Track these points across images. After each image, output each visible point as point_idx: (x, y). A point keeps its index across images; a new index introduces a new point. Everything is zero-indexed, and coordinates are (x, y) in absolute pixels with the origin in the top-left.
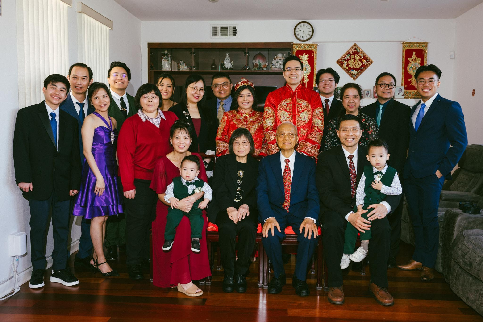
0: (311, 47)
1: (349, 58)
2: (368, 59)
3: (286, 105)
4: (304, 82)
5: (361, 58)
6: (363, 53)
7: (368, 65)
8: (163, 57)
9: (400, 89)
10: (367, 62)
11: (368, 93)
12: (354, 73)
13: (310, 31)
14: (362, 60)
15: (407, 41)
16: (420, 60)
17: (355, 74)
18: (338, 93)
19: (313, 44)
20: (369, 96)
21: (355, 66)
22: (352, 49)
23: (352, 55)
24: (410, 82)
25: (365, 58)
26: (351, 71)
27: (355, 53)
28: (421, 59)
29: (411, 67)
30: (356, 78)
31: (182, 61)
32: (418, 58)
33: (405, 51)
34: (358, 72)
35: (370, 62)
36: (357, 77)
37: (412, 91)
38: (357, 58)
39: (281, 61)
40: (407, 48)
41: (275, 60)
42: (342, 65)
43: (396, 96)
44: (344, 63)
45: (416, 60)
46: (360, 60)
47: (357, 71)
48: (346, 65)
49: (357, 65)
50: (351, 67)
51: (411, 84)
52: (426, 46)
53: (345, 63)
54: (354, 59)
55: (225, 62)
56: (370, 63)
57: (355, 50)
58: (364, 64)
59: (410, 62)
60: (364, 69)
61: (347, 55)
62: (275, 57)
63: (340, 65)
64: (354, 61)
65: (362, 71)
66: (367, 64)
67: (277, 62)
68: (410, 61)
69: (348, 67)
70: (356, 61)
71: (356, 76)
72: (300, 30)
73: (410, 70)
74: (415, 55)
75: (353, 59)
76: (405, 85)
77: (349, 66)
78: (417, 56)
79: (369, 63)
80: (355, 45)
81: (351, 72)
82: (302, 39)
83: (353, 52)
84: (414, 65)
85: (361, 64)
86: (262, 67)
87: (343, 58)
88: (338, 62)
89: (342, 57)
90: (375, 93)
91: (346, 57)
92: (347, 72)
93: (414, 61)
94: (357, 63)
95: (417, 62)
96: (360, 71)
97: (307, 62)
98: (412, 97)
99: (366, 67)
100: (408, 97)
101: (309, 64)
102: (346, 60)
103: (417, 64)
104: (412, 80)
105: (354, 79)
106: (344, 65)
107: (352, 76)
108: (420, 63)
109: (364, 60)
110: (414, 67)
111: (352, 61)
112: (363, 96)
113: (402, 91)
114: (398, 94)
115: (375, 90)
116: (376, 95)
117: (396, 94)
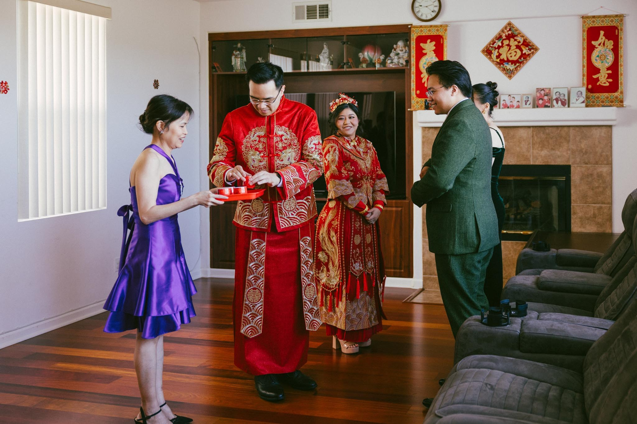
0: (438, 30)
1: (500, 45)
2: (531, 46)
3: (257, 139)
5: (520, 44)
6: (522, 36)
7: (531, 55)
9: (578, 91)
10: (530, 50)
11: (527, 99)
12: (509, 68)
13: (436, 5)
14: (522, 47)
15: (590, 14)
16: (613, 43)
17: (511, 69)
19: (441, 26)
20: (529, 104)
21: (511, 57)
22: (506, 31)
23: (505, 39)
24: (597, 80)
25: (526, 43)
26: (504, 65)
27: (510, 36)
28: (614, 42)
29: (598, 56)
32: (609, 40)
33: (586, 30)
34: (516, 66)
35: (533, 49)
36: (514, 74)
37: (601, 94)
38: (513, 43)
39: (402, 52)
40: (591, 26)
41: (394, 51)
42: (491, 56)
43: (573, 103)
44: (492, 53)
45: (605, 44)
46: (518, 47)
47: (514, 64)
48: (497, 56)
49: (513, 56)
50: (503, 59)
51: (598, 84)
52: (622, 20)
53: (495, 53)
54: (508, 45)
55: (321, 57)
56: (535, 51)
57: (510, 32)
58: (525, 53)
59: (596, 48)
60: (525, 62)
61: (497, 39)
62: (395, 46)
63: (486, 55)
64: (508, 49)
65: (522, 65)
66: (530, 52)
67: (398, 54)
68: (596, 47)
69: (499, 59)
70: (512, 48)
71: (512, 73)
72: (421, 6)
73: (596, 60)
74: (604, 35)
76: (589, 86)
77: (502, 57)
78: (606, 38)
79: (532, 51)
80: (509, 24)
81: (504, 66)
82: (424, 18)
83: (507, 35)
84: (603, 52)
85: (519, 53)
86: (374, 62)
87: (491, 45)
88: (483, 51)
89: (490, 44)
90: (538, 99)
91: (495, 44)
92: (498, 66)
93: (602, 46)
94: (513, 52)
95: (607, 47)
96: (519, 64)
97: (433, 52)
98: (601, 103)
99: (528, 58)
100: (595, 105)
101: (436, 56)
102: (496, 47)
103: (607, 50)
104: (600, 77)
105: (510, 77)
106: (494, 55)
107: (505, 73)
108: (612, 49)
109: (524, 46)
110: (603, 55)
111: (506, 48)
112: (520, 105)
113: (583, 96)
114: (576, 99)
115: (538, 95)
116: (541, 102)
117: (573, 100)
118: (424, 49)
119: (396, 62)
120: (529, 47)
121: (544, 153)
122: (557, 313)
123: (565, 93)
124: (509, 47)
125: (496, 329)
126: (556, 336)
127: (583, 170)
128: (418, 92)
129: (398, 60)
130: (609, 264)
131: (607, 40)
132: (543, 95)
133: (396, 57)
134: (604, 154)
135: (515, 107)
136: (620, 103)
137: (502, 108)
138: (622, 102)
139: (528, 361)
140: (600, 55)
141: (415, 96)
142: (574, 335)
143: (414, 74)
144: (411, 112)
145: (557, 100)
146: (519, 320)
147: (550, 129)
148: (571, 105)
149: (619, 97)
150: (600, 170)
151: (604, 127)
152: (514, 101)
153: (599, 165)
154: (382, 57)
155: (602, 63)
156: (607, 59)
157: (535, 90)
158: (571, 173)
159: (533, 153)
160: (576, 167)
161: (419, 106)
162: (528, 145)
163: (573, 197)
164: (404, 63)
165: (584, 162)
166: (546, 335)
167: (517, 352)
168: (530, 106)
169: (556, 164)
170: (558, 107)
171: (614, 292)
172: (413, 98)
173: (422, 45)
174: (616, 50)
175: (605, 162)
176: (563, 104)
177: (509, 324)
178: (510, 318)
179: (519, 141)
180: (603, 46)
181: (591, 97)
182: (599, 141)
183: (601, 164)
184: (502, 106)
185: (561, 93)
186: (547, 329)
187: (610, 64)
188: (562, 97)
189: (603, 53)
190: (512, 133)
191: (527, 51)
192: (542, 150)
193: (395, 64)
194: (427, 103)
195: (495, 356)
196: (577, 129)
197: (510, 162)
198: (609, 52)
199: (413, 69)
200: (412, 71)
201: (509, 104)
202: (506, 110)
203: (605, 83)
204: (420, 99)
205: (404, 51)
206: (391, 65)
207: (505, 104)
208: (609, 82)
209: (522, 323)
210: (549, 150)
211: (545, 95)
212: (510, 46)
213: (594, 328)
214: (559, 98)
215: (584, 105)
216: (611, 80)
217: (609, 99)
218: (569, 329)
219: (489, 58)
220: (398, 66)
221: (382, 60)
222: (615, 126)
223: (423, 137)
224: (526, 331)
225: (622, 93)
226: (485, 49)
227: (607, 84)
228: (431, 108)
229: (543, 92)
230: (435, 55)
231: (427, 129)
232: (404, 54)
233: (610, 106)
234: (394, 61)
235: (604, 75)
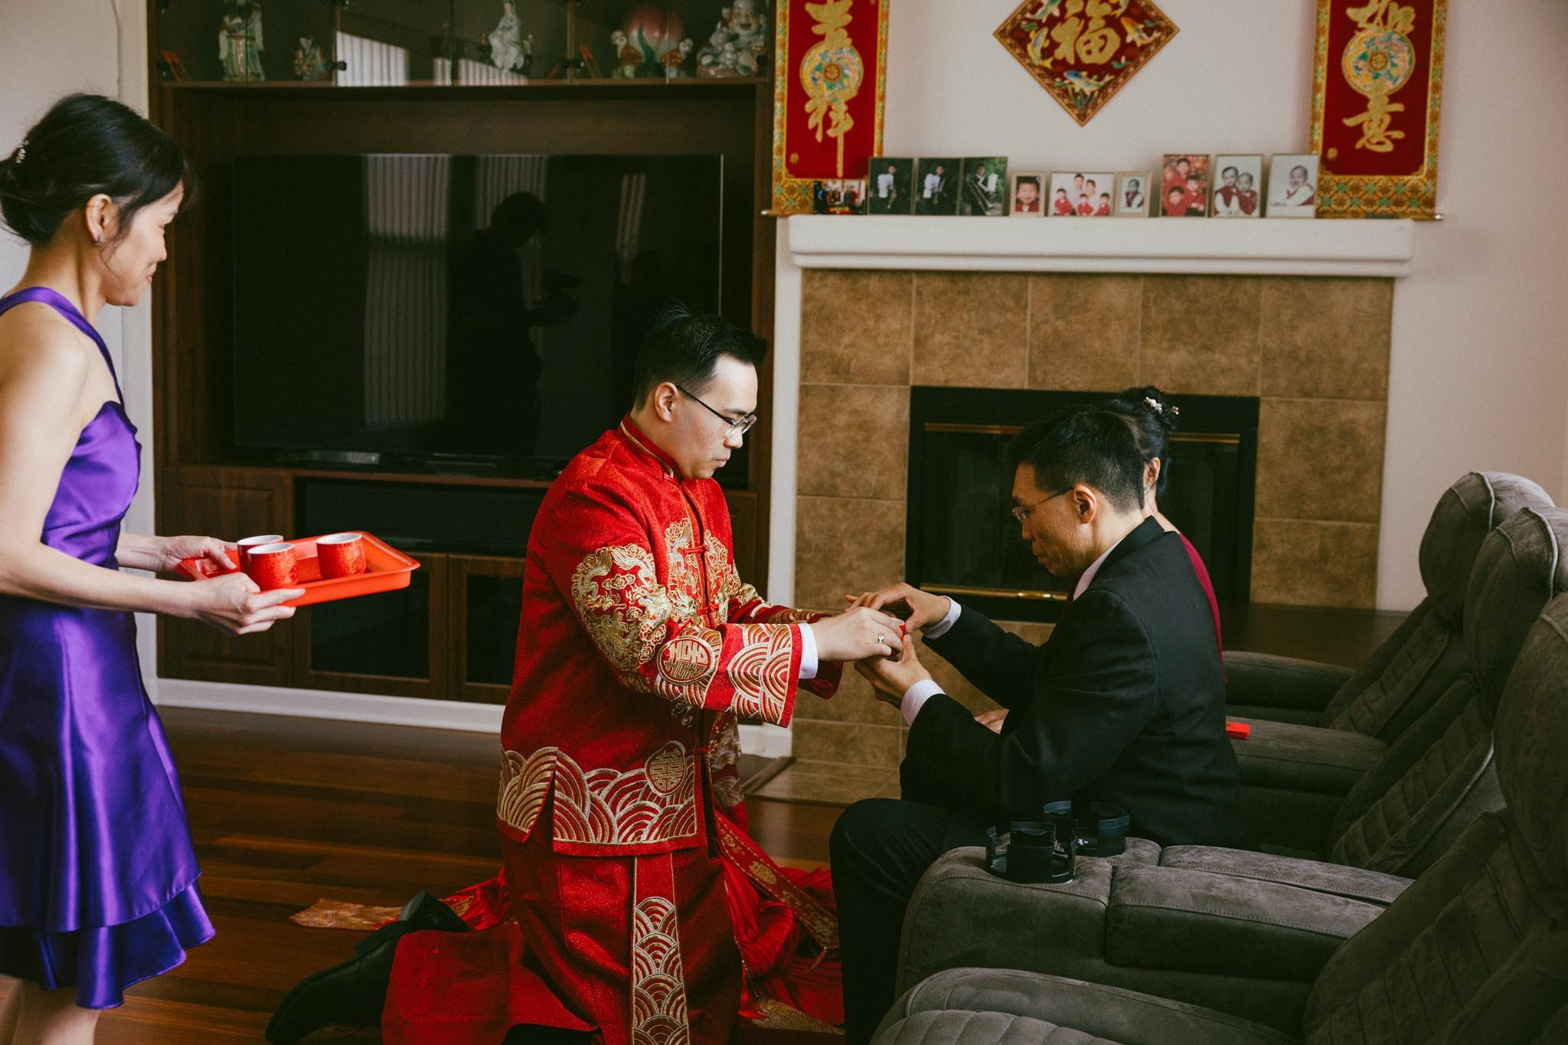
1: (1056, 13)
2: (1151, 20)
4: (831, 133)
5: (1119, 12)
7: (1152, 48)
8: (227, 19)
9: (1296, 168)
10: (1148, 31)
11: (1133, 189)
12: (1082, 90)
14: (1125, 22)
16: (1413, 17)
17: (1088, 91)
18: (986, 190)
20: (1139, 205)
21: (1089, 52)
24: (1358, 131)
25: (1139, 11)
26: (1064, 79)
28: (1416, 12)
29: (1363, 57)
30: (1089, 111)
31: (308, 38)
32: (1400, 7)
34: (1102, 83)
35: (1160, 29)
36: (1095, 107)
37: (1366, 178)
38: (1096, 10)
39: (747, 32)
41: (722, 26)
42: (1025, 49)
43: (1277, 204)
44: (1030, 41)
45: (1390, 18)
46: (1111, 22)
47: (1095, 77)
48: (1043, 50)
49: (1095, 51)
50: (1064, 59)
51: (1359, 145)
54: (1082, 15)
55: (495, 42)
56: (1163, 38)
58: (1133, 43)
59: (1360, 30)
60: (1131, 69)
62: (725, 12)
63: (1011, 47)
64: (1080, 27)
65: (1121, 80)
66: (1150, 40)
67: (733, 38)
68: (1360, 25)
69: (1051, 59)
70: (1092, 25)
71: (1090, 104)
73: (1357, 68)
75: (1076, 15)
76: (1330, 150)
77: (1059, 54)
79: (1156, 35)
81: (1066, 82)
84: (1381, 42)
85: (1114, 42)
86: (659, 61)
87: (1028, 15)
88: (1001, 34)
89: (1024, 11)
90: (1168, 189)
91: (1040, 11)
92: (1047, 81)
93: (1378, 24)
94: (1095, 37)
95: (1395, 26)
96: (1112, 77)
97: (845, 33)
98: (1365, 208)
99: (1142, 59)
100: (1345, 212)
101: (853, 44)
102: (1044, 20)
103: (1395, 36)
104: (1365, 126)
105: (1083, 118)
106: (1034, 45)
107: (1069, 105)
108: (1409, 35)
109: (1131, 20)
110: (1381, 53)
111: (1073, 25)
112: (1110, 203)
113: (1309, 181)
114: (1288, 192)
115: (1169, 175)
116: (1176, 198)
117: (1276, 194)
118: (816, 23)
119: (727, 62)
120: (1147, 22)
121: (1179, 357)
122: (1220, 848)
123: (1253, 174)
124: (1083, 22)
125: (1034, 892)
126: (1222, 920)
127: (1297, 413)
128: (795, 158)
129: (734, 57)
130: (1377, 701)
131: (1395, 5)
132: (1184, 177)
133: (728, 47)
134: (1365, 365)
135: (1096, 210)
136: (1424, 207)
137: (1055, 215)
138: (1430, 203)
139: (1132, 994)
140: (1369, 53)
141: (784, 170)
142: (1278, 917)
143: (782, 100)
144: (772, 221)
145: (1227, 193)
146: (1104, 865)
147: (1202, 283)
148: (1271, 210)
149: (1423, 189)
150: (1347, 415)
151: (1370, 283)
152: (1094, 192)
153: (1348, 402)
154: (685, 47)
155: (1376, 77)
156: (1394, 65)
157: (1162, 157)
158: (1260, 424)
159: (1143, 357)
160: (1275, 404)
161: (797, 204)
162: (1130, 331)
163: (1261, 498)
164: (754, 66)
165: (1301, 390)
166: (1189, 915)
167: (1098, 964)
168: (1140, 210)
169: (1214, 393)
170: (1230, 216)
171: (1395, 788)
172: (779, 178)
173: (810, 8)
174: (1421, 38)
175: (1367, 392)
176: (1247, 206)
177: (1074, 878)
178: (1078, 858)
179: (1102, 320)
180: (1381, 23)
181: (1335, 188)
182: (1351, 326)
183: (1356, 399)
184: (1053, 209)
185: (1240, 173)
186: (1194, 896)
187: (1401, 82)
188: (1242, 185)
189: (1381, 47)
190: (1080, 295)
191: (1141, 37)
192: (1171, 349)
193: (727, 69)
194: (821, 192)
195: (1028, 974)
196: (1285, 286)
197: (1071, 383)
198: (1399, 43)
199: (781, 86)
200: (778, 90)
201: (1075, 201)
202: (1068, 221)
203: (1380, 143)
204: (799, 180)
205: (754, 27)
206: (712, 72)
207: (1062, 201)
208: (1394, 141)
209: (1113, 874)
210: (1191, 349)
211: (1190, 177)
212: (1088, 19)
213: (1338, 899)
214: (1234, 186)
215: (1310, 210)
216: (1399, 135)
217: (1390, 194)
218: (1262, 898)
219: (1020, 55)
220: (735, 75)
221: (683, 56)
222: (1403, 278)
223: (806, 299)
224: (1128, 900)
225: (1432, 175)
226: (1009, 27)
227: (1389, 147)
228: (832, 210)
229: (1183, 168)
230: (849, 41)
231: (820, 274)
232: (751, 39)
233: (1393, 216)
234: (721, 59)
235: (1380, 117)
